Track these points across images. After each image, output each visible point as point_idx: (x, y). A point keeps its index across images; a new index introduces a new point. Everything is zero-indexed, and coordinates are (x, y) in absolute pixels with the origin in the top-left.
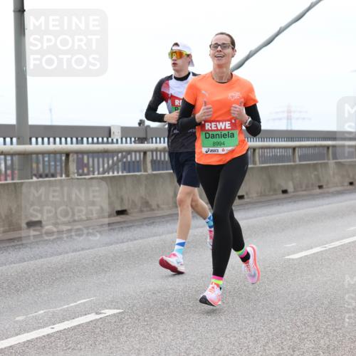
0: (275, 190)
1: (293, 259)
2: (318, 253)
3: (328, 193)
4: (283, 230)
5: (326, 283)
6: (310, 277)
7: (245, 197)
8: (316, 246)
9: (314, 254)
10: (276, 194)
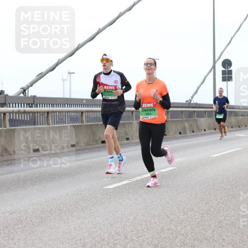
0: (97, 141)
1: (109, 189)
2: (125, 184)
3: (133, 143)
4: (102, 168)
5: (132, 205)
6: (120, 201)
7: (76, 145)
8: (125, 180)
9: (123, 185)
10: (97, 144)
